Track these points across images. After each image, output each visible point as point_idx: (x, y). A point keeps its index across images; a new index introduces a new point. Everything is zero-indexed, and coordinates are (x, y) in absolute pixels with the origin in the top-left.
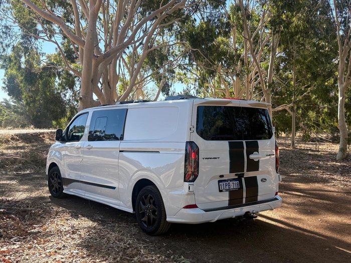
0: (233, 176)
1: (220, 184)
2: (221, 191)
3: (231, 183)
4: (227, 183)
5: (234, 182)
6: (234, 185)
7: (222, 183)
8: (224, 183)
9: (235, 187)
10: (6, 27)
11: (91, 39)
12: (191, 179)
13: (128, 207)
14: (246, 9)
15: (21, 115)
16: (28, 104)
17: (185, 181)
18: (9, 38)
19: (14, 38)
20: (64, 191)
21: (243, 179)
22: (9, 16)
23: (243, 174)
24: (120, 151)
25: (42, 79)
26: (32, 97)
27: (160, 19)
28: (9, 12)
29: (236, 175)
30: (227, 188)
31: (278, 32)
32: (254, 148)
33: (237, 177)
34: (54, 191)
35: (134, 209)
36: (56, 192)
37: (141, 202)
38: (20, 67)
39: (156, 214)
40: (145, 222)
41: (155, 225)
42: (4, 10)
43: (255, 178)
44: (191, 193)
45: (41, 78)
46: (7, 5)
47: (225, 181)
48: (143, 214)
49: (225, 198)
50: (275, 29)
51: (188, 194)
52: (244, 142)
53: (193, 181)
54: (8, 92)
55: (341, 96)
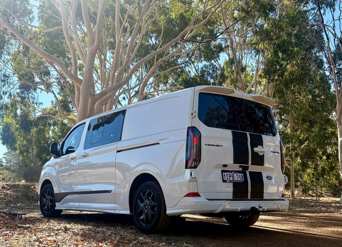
0: (237, 167)
1: (224, 174)
2: (224, 181)
3: (235, 174)
4: (231, 174)
5: (239, 174)
6: (238, 178)
7: (226, 174)
8: (228, 174)
9: (239, 180)
10: (5, 76)
11: (88, 77)
12: (193, 166)
13: (125, 210)
14: (240, 62)
15: (12, 172)
16: (21, 152)
17: (186, 168)
18: (7, 85)
19: (11, 86)
20: (56, 208)
21: (248, 173)
22: (9, 67)
23: (248, 167)
24: (118, 152)
25: (37, 127)
26: (25, 145)
27: (156, 65)
28: (9, 63)
29: (240, 166)
30: (231, 179)
31: (273, 80)
32: (258, 142)
33: (240, 169)
34: (45, 210)
35: (131, 210)
36: (48, 211)
37: (139, 200)
38: (16, 114)
39: (155, 209)
40: (142, 220)
41: (154, 221)
42: (4, 62)
43: (260, 174)
44: (193, 179)
45: (36, 125)
46: (7, 57)
47: (228, 171)
48: (141, 213)
49: (229, 189)
50: (270, 77)
51: (190, 181)
52: (248, 133)
53: (195, 167)
54: (2, 141)
55: (340, 137)
